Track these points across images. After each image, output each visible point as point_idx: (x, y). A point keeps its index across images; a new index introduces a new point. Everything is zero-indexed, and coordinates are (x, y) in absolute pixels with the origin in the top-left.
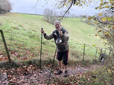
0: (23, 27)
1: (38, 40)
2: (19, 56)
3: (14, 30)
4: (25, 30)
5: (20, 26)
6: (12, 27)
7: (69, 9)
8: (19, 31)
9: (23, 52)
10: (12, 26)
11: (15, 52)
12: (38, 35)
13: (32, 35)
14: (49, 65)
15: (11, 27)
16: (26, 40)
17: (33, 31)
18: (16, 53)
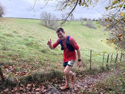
0: (19, 34)
1: (37, 48)
2: (14, 71)
3: (7, 37)
4: (20, 37)
5: (15, 32)
6: (5, 35)
7: (73, 10)
8: (13, 38)
9: (19, 65)
10: (5, 33)
11: (9, 65)
12: (36, 42)
13: (29, 42)
14: (53, 79)
15: (3, 34)
16: (23, 48)
17: (30, 37)
18: (11, 67)
